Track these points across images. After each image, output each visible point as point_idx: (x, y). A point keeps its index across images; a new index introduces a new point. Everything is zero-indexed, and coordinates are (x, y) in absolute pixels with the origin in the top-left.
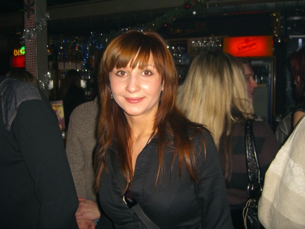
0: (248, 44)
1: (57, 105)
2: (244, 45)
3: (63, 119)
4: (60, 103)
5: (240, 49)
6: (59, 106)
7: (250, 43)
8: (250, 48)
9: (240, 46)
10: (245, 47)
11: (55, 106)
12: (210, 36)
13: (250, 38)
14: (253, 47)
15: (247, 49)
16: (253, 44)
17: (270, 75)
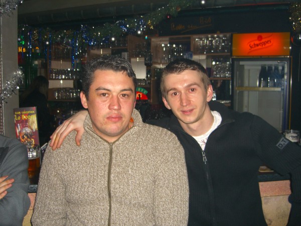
0: (261, 42)
1: (28, 112)
2: (257, 42)
3: (36, 131)
4: (33, 110)
5: (251, 47)
6: (31, 114)
7: (263, 40)
8: (264, 46)
9: (252, 43)
10: (258, 45)
11: (25, 115)
12: (215, 33)
13: (264, 35)
14: (267, 45)
15: (259, 47)
16: (267, 42)
17: (286, 77)
